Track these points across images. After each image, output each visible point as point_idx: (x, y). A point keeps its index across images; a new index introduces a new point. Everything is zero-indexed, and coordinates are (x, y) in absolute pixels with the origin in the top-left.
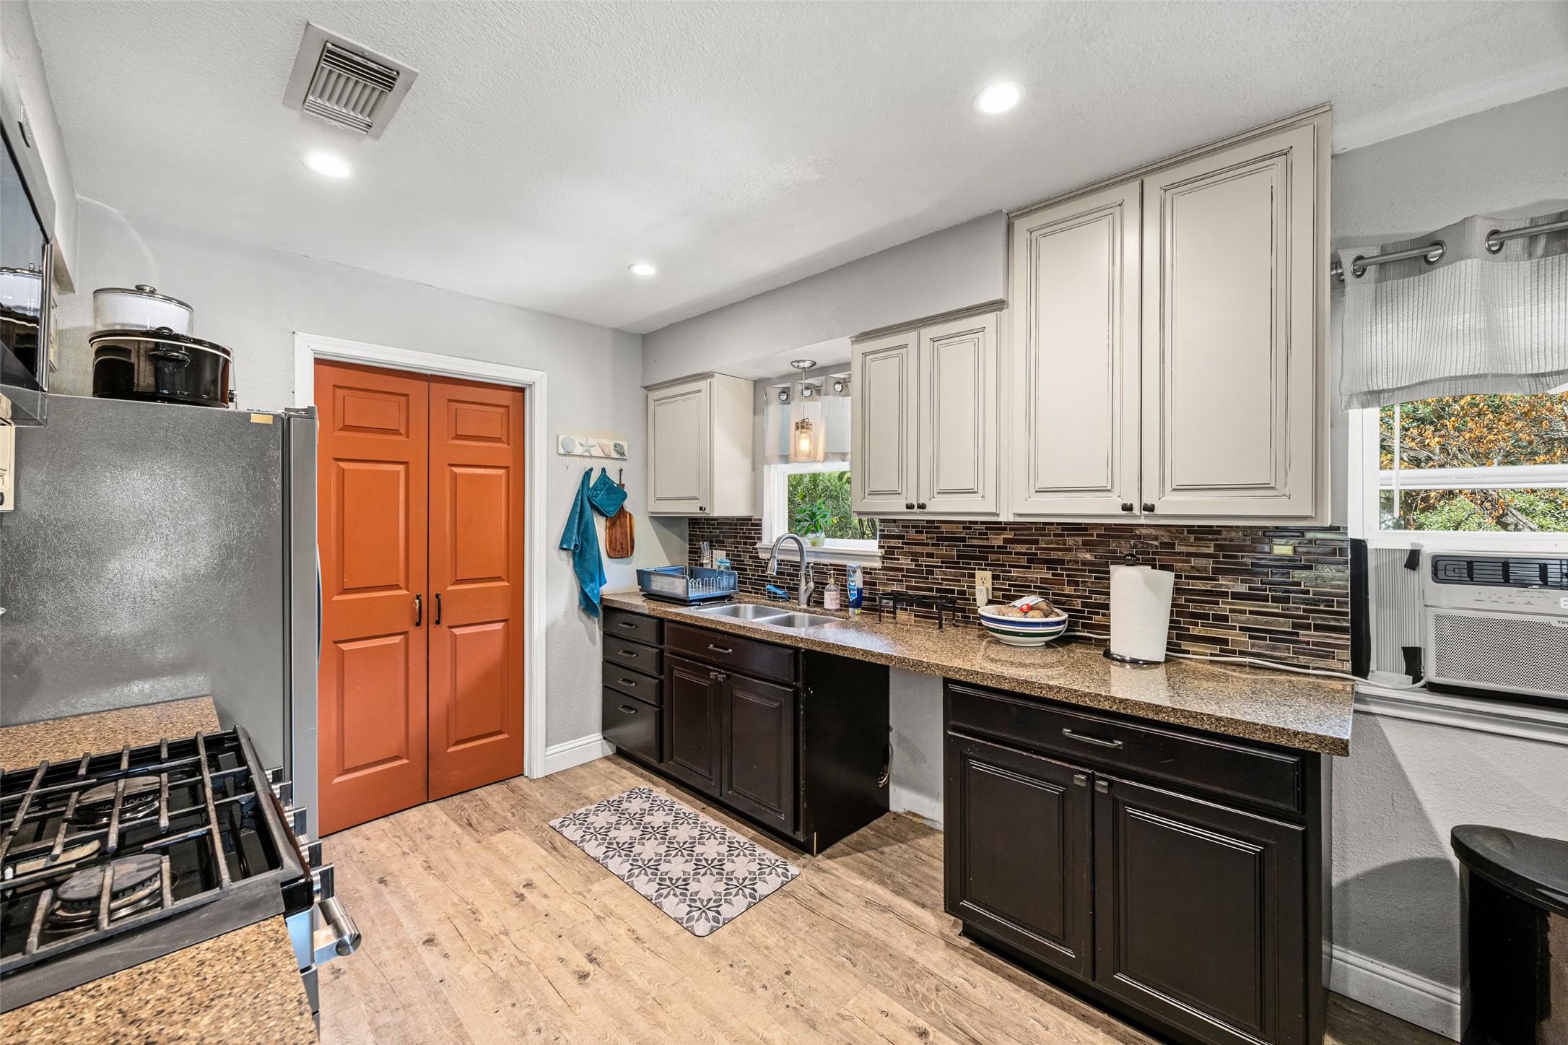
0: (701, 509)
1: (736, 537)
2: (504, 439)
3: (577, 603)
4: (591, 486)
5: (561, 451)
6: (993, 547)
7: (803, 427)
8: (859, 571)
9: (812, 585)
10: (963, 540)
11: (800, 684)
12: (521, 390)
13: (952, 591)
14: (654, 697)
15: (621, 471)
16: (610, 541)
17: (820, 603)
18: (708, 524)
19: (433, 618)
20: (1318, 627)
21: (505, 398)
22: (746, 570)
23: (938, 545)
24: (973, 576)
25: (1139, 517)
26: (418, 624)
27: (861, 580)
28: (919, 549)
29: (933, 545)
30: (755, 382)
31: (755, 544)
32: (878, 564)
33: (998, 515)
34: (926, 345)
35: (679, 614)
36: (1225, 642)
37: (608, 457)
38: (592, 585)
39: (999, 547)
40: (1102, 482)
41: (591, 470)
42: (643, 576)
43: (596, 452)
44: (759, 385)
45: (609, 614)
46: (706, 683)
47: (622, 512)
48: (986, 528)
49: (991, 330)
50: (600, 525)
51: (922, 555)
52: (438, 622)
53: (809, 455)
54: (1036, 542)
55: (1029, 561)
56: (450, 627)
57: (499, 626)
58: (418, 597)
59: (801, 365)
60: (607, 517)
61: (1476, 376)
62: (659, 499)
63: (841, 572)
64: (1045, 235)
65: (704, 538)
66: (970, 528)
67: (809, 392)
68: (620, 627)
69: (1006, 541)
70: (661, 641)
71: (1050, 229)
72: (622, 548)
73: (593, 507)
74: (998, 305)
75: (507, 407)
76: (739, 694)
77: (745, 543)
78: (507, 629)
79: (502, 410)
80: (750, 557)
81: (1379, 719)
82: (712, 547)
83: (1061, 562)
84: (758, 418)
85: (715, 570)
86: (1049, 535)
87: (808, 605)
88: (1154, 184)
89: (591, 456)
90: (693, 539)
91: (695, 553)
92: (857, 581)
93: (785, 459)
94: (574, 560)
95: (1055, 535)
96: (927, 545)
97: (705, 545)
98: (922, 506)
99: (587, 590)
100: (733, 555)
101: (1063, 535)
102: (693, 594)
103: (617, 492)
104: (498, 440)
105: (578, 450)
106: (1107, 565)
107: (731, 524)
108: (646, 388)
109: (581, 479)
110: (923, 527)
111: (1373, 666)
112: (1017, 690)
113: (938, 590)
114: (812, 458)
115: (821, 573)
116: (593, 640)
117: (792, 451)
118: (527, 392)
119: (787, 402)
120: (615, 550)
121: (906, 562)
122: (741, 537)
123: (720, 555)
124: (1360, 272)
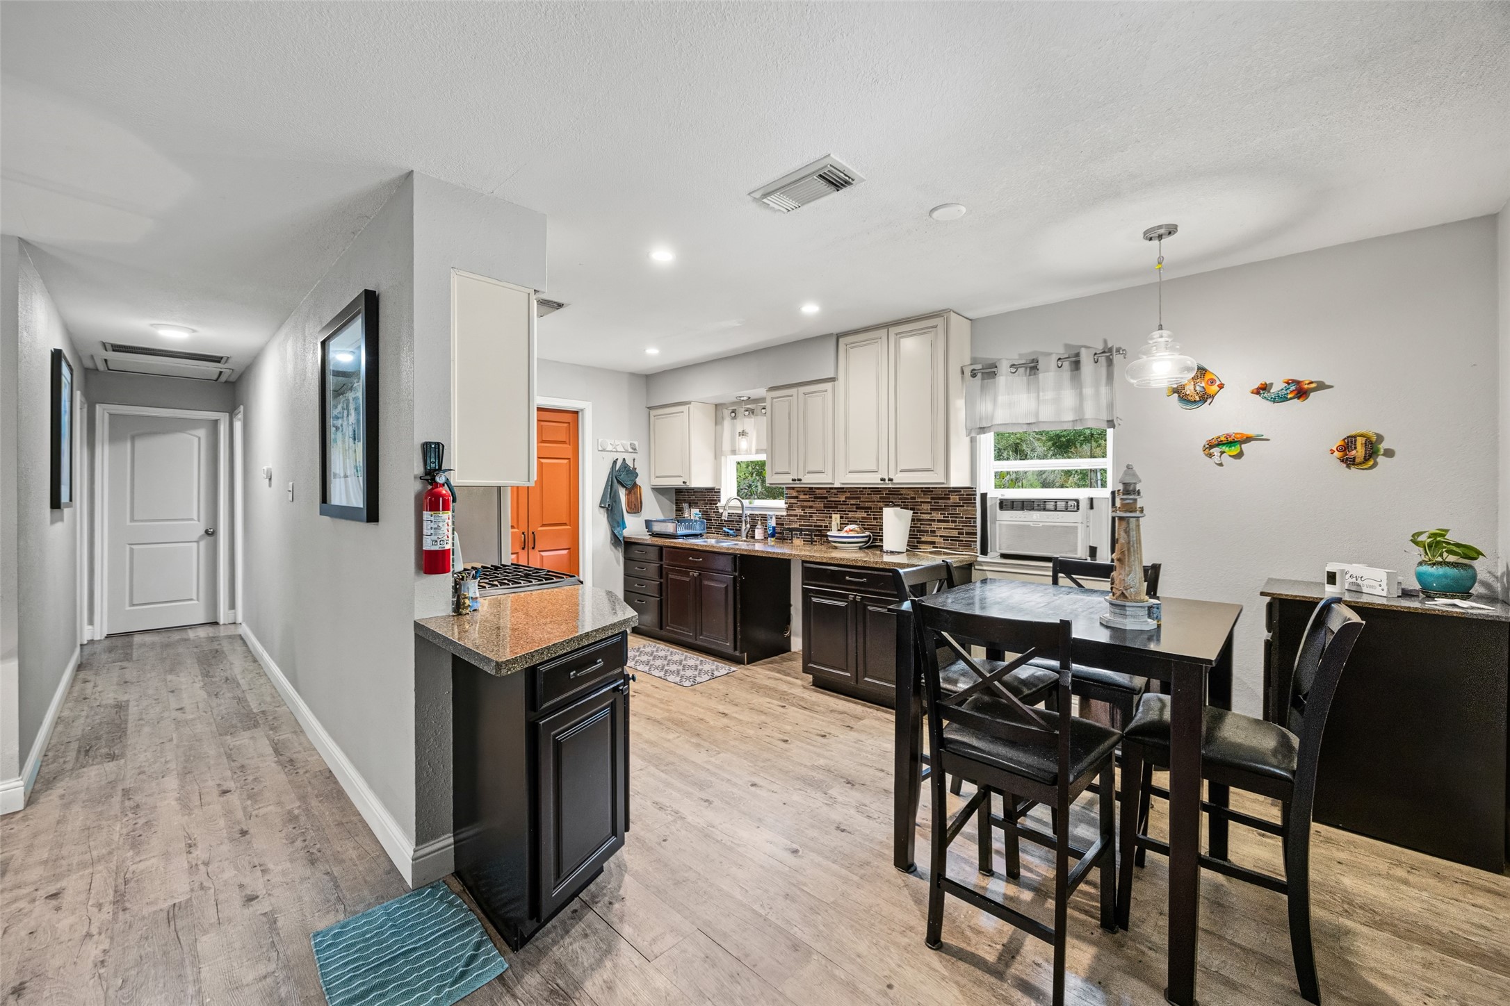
0: (684, 482)
1: (705, 500)
2: (568, 441)
3: (609, 539)
4: (617, 469)
5: (600, 449)
6: (840, 501)
7: (743, 435)
8: (774, 518)
9: (748, 526)
10: (826, 498)
11: (737, 574)
12: (577, 413)
13: (821, 526)
14: (656, 591)
15: (634, 460)
16: (628, 503)
17: (753, 537)
18: (688, 492)
19: (531, 545)
20: (967, 533)
21: (567, 418)
22: (711, 520)
23: (814, 501)
24: (831, 517)
25: (889, 484)
26: (523, 549)
27: (775, 522)
28: (805, 504)
29: (812, 501)
30: (716, 405)
31: (717, 504)
32: (784, 513)
33: (833, 484)
34: (801, 396)
35: (672, 542)
36: (934, 543)
37: (626, 451)
38: (618, 529)
39: (843, 501)
40: (874, 468)
41: (617, 459)
42: (648, 523)
43: (620, 448)
44: (718, 407)
45: (628, 546)
46: (688, 579)
47: (635, 485)
48: (838, 492)
49: (830, 390)
50: (622, 493)
51: (806, 507)
52: (533, 548)
53: (747, 451)
54: (859, 498)
55: (857, 508)
56: (540, 551)
57: (565, 552)
58: (523, 533)
59: (742, 399)
60: (626, 488)
61: (1006, 424)
62: (657, 477)
63: (764, 518)
64: (852, 348)
65: (685, 501)
66: (829, 492)
67: (747, 412)
68: (636, 553)
69: (846, 498)
70: (661, 559)
71: (854, 345)
72: (635, 507)
73: (619, 482)
74: (833, 380)
75: (569, 423)
76: (706, 583)
77: (711, 504)
78: (569, 553)
79: (566, 425)
80: (714, 512)
81: (987, 572)
82: (690, 506)
83: (870, 508)
84: (719, 427)
85: (692, 520)
86: (865, 494)
87: (747, 537)
88: (893, 330)
89: (617, 451)
90: (678, 502)
91: (679, 510)
92: (772, 523)
93: (734, 452)
94: (607, 513)
95: (868, 494)
96: (809, 501)
97: (686, 505)
98: (800, 480)
99: (615, 532)
100: (704, 511)
101: (871, 494)
102: (680, 532)
103: (632, 473)
104: (564, 442)
105: (610, 448)
106: (881, 508)
107: (702, 492)
108: (648, 408)
109: (611, 466)
110: (808, 492)
111: (989, 551)
112: (829, 562)
113: (815, 526)
114: (748, 452)
115: (754, 520)
116: (618, 562)
117: (737, 449)
118: (580, 414)
119: (735, 418)
120: (631, 508)
121: (799, 512)
122: (708, 500)
123: (695, 511)
124: (974, 375)
